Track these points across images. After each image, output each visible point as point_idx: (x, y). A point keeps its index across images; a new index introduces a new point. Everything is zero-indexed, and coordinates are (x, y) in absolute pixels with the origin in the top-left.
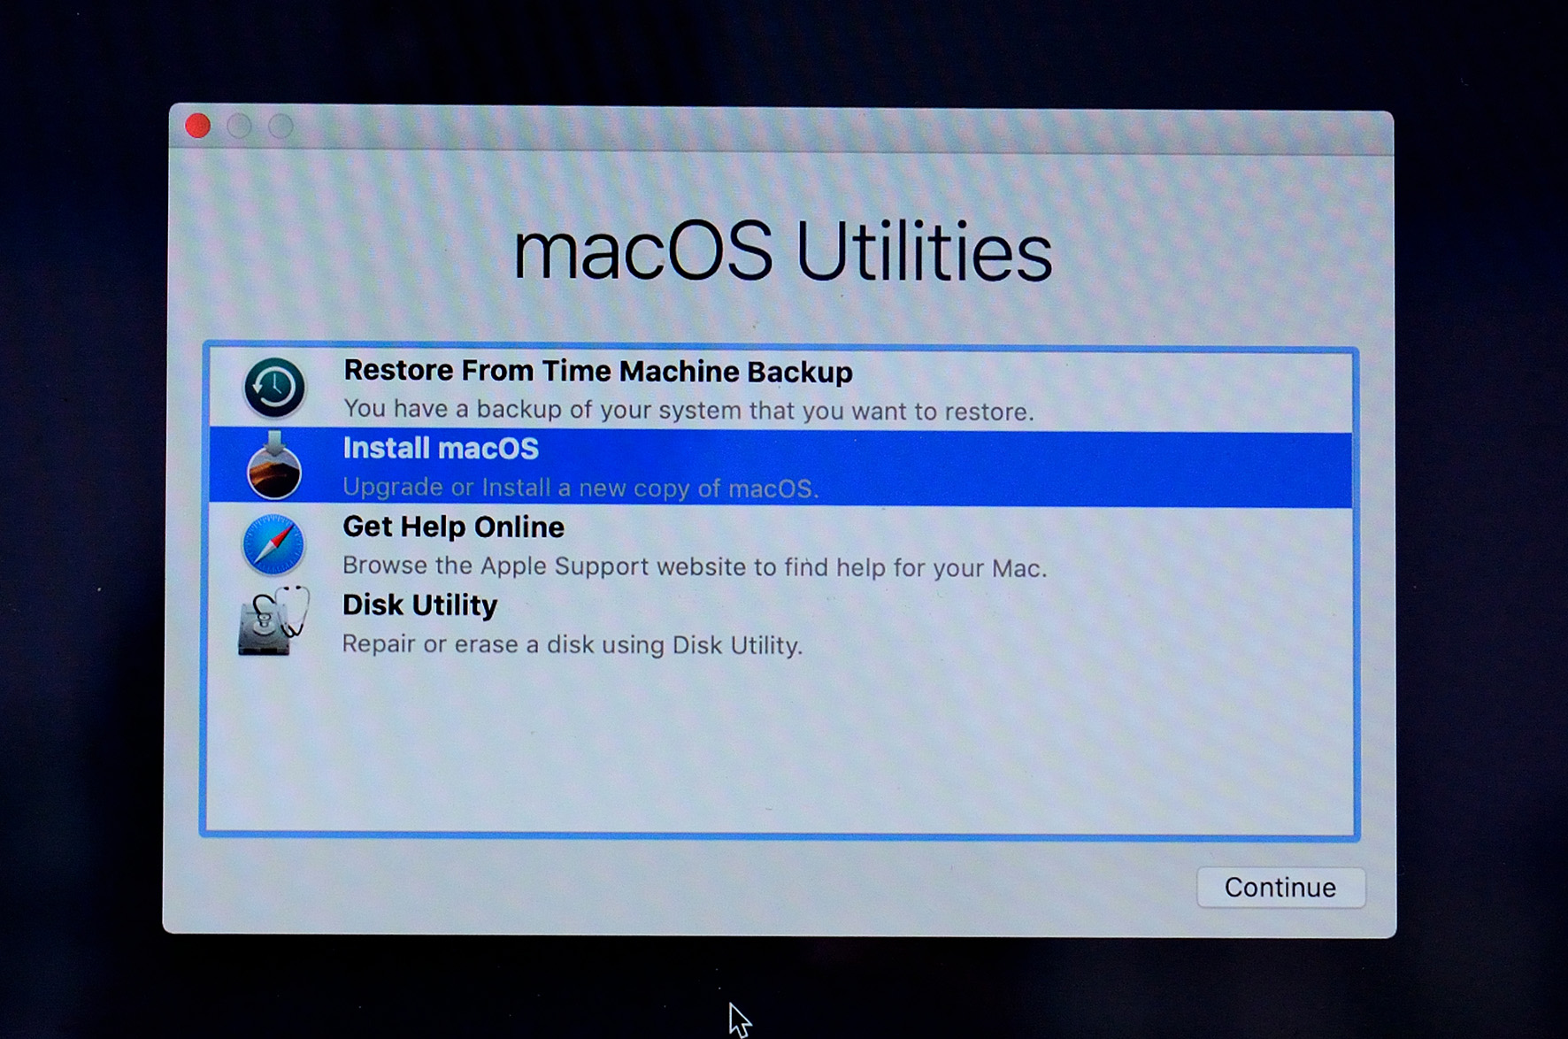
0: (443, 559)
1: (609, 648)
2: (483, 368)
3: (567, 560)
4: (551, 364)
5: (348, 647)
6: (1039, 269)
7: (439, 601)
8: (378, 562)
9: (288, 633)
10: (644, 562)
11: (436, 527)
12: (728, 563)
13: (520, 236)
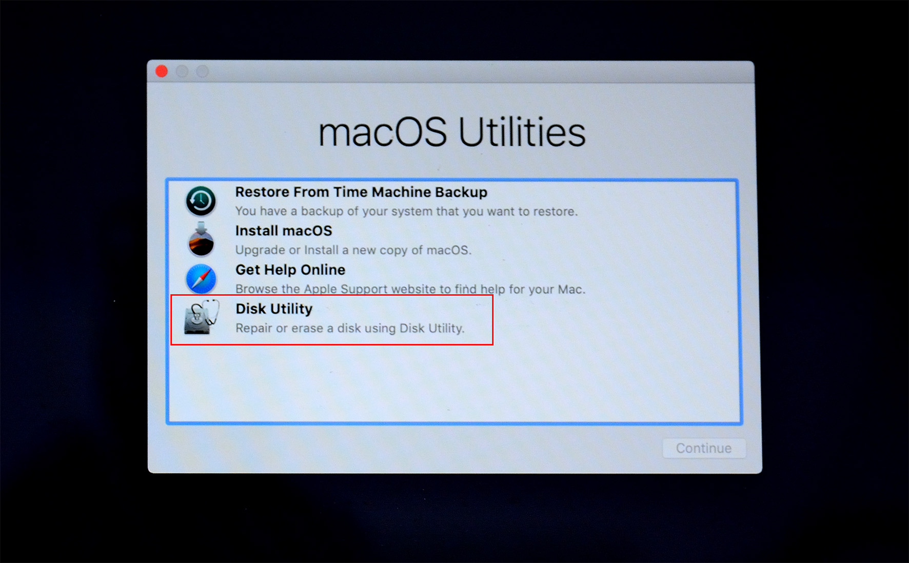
0: (285, 286)
1: (368, 330)
2: (304, 191)
3: (346, 286)
4: (338, 188)
5: (239, 330)
6: (579, 141)
7: (284, 307)
8: (253, 288)
9: (208, 323)
10: (385, 287)
11: (282, 270)
12: (427, 287)
13: (322, 126)
